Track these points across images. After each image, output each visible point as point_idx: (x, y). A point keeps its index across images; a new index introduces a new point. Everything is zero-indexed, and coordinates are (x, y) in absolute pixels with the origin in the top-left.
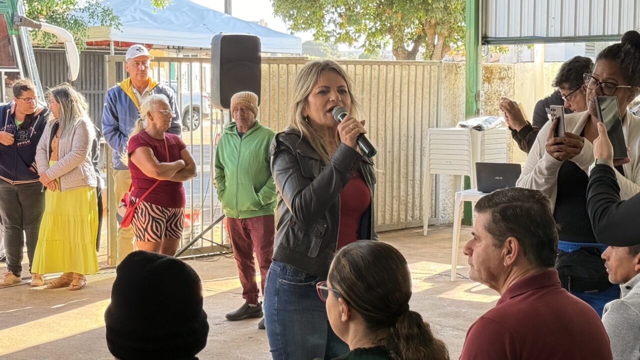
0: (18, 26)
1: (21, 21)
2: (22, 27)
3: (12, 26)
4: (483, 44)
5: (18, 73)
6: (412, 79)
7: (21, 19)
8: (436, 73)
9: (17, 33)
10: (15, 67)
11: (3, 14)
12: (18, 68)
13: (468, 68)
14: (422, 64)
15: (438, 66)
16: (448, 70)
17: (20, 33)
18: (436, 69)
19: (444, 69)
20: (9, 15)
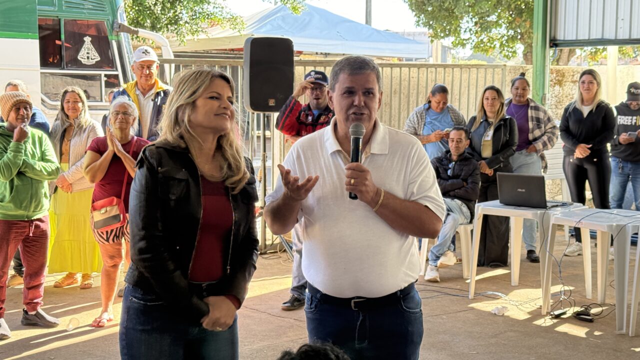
0: (118, 32)
2: (122, 33)
3: (112, 32)
4: (551, 47)
5: (117, 75)
7: (120, 26)
8: (500, 76)
9: (116, 39)
11: (104, 22)
13: (535, 71)
15: (502, 69)
17: (120, 38)
20: (110, 22)
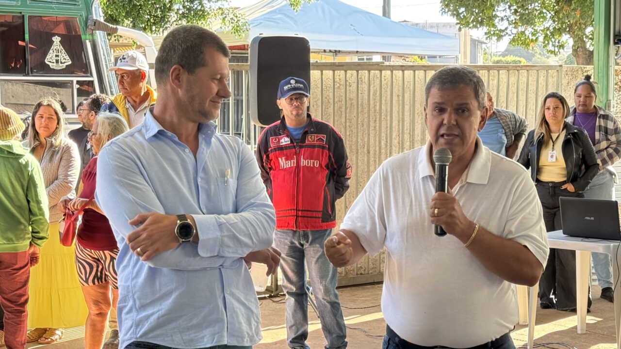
0: (93, 30)
1: (95, 25)
2: (97, 32)
3: (86, 30)
4: (615, 43)
5: (92, 82)
6: (522, 86)
7: (95, 23)
8: (555, 79)
9: (91, 38)
10: (89, 75)
11: (76, 18)
12: (92, 75)
13: (597, 73)
14: (535, 68)
15: (557, 71)
16: (572, 75)
17: (95, 38)
18: (555, 74)
19: (567, 75)
20: (83, 19)
